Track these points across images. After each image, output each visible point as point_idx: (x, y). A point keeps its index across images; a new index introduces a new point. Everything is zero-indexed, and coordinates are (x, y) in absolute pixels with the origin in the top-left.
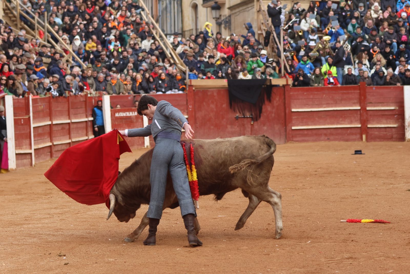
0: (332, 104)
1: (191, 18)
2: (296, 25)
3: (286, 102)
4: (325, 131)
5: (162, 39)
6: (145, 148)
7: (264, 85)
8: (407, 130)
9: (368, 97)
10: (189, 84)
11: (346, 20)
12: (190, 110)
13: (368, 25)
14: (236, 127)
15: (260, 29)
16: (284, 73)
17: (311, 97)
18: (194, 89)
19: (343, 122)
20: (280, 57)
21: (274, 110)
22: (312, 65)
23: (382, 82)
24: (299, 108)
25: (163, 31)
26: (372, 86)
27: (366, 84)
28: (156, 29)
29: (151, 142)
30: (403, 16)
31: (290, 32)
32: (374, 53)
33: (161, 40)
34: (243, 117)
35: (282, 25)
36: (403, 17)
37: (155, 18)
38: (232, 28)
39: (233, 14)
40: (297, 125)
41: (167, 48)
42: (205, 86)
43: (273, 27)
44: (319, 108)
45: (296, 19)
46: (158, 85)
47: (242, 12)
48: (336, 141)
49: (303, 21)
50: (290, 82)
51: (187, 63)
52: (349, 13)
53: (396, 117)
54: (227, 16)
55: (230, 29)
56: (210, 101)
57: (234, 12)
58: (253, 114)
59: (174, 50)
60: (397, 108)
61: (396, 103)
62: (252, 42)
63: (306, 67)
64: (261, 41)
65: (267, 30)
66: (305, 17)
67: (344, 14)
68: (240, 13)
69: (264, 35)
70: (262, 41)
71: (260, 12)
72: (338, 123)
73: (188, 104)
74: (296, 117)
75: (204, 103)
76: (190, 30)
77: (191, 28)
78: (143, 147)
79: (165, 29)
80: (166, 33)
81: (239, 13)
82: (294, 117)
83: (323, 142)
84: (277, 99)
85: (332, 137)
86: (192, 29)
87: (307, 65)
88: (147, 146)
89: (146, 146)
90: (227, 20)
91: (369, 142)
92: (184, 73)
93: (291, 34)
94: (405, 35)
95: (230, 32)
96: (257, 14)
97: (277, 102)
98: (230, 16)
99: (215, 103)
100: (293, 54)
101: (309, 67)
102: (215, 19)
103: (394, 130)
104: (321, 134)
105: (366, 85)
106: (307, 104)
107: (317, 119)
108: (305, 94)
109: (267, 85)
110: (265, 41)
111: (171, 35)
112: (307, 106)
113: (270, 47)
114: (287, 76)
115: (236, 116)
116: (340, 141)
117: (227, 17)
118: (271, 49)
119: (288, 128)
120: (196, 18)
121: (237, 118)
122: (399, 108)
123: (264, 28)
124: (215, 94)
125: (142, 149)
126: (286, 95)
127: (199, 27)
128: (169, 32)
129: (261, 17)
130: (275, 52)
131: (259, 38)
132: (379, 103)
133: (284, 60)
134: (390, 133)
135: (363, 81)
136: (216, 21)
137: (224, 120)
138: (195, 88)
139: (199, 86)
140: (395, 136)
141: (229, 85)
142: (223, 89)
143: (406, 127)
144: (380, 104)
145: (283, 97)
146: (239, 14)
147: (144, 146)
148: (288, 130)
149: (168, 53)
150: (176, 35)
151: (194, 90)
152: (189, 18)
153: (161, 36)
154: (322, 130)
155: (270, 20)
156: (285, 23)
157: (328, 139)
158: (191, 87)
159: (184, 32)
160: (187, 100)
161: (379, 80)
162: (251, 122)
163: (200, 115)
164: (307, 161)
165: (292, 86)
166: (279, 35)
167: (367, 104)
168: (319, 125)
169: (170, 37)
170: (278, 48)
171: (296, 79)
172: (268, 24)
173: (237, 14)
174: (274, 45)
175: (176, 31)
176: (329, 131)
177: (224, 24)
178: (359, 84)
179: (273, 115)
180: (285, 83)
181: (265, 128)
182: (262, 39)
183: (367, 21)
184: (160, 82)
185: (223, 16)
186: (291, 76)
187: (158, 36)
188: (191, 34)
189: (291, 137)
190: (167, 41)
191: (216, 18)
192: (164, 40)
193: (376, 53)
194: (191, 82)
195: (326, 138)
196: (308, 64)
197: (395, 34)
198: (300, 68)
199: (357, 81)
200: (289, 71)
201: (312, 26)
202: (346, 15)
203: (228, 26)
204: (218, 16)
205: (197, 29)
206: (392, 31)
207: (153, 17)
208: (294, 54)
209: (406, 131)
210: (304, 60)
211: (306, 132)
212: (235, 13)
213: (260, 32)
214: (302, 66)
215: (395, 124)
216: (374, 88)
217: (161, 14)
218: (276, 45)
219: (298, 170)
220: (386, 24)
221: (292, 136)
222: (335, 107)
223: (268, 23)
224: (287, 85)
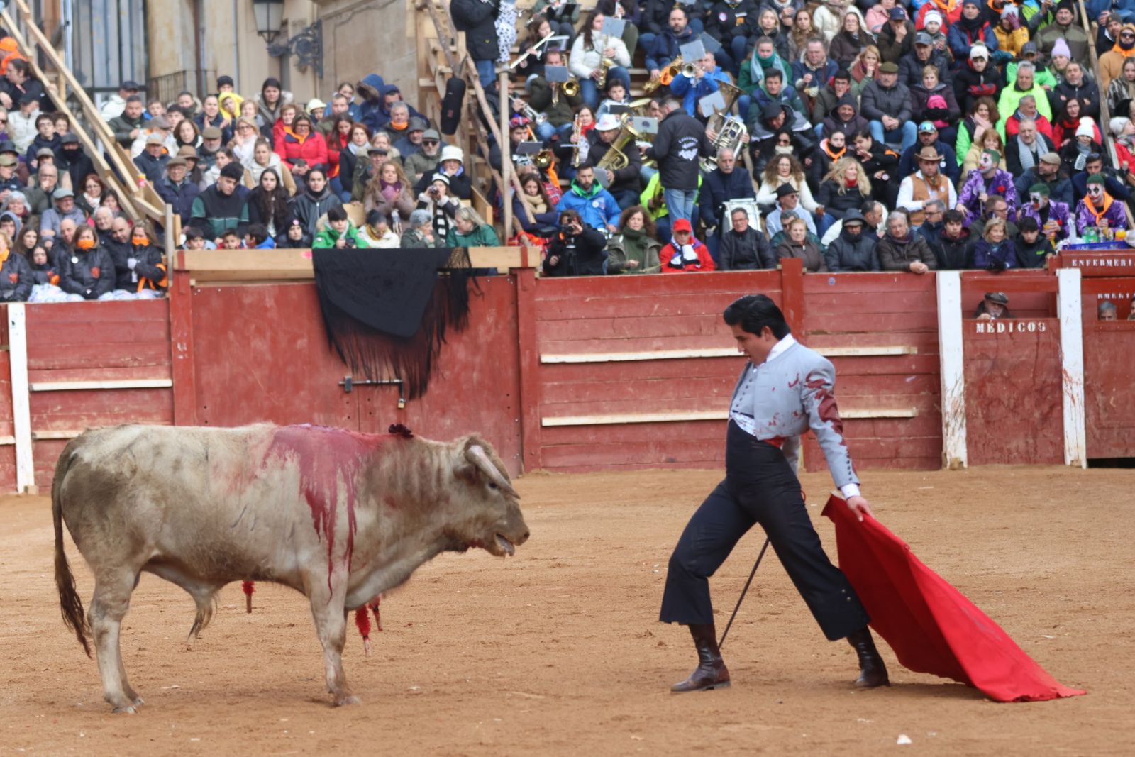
0: (683, 335)
1: (178, 32)
2: (554, 58)
3: (521, 329)
4: (659, 434)
5: (75, 105)
6: (18, 496)
7: (444, 270)
8: (950, 429)
9: (812, 311)
10: (176, 266)
11: (733, 37)
12: (181, 357)
13: (807, 57)
14: (345, 418)
15: (427, 71)
16: (514, 227)
17: (611, 310)
18: (193, 282)
19: (721, 402)
20: (498, 167)
21: (478, 360)
22: (612, 198)
23: (858, 258)
24: (565, 352)
25: (79, 76)
26: (822, 273)
27: (804, 266)
28: (55, 69)
29: (41, 472)
30: (931, 23)
31: (534, 83)
32: (833, 155)
33: (72, 109)
34: (368, 382)
35: (505, 57)
36: (930, 27)
37: (47, 31)
38: (328, 68)
39: (329, 17)
40: (562, 413)
41: (94, 137)
42: (234, 272)
43: (472, 64)
44: (636, 350)
45: (554, 35)
46: (68, 272)
47: (362, 10)
48: (698, 467)
49: (580, 41)
50: (536, 257)
51: (168, 192)
52: (740, 17)
53: (913, 382)
54: (309, 24)
55: (318, 70)
56: (253, 327)
57: (331, 9)
58: (403, 372)
59: (120, 146)
60: (914, 351)
61: (911, 331)
62: (399, 120)
63: (591, 206)
64: (429, 116)
65: (450, 76)
66: (588, 29)
67: (723, 17)
68: (354, 14)
69: (442, 92)
70: (434, 114)
71: (426, 10)
72: (705, 405)
73: (173, 339)
74: (556, 383)
75: (231, 335)
76: (176, 74)
77: (180, 68)
78: (13, 493)
79: (86, 70)
80: (88, 84)
81: (349, 14)
82: (549, 384)
83: (651, 470)
84: (490, 320)
85: (683, 455)
86: (184, 72)
87: (593, 200)
88: (26, 489)
89: (21, 490)
90: (309, 39)
91: (815, 471)
92: (159, 227)
93: (536, 89)
94: (939, 92)
95: (318, 79)
96: (416, 18)
97: (488, 331)
98: (317, 25)
99: (268, 334)
100: (543, 161)
101: (603, 208)
102: (266, 35)
103: (902, 427)
104: (646, 444)
105: (805, 270)
106: (595, 339)
107: (630, 389)
108: (588, 300)
109: (454, 271)
110: (443, 113)
111: (107, 91)
112: (597, 342)
113: (463, 136)
114: (525, 237)
115: (344, 380)
116: (712, 468)
117: (308, 29)
118: (466, 142)
119: (529, 424)
120: (198, 31)
121: (346, 388)
122: (919, 350)
123: (442, 67)
124: (269, 302)
125: (8, 497)
126: (519, 303)
127: (207, 64)
128: (100, 83)
129: (429, 28)
130: (481, 154)
131: (422, 102)
132: (847, 333)
133: (512, 184)
134: (891, 440)
135: (792, 255)
136: (269, 42)
137: (302, 393)
138: (198, 281)
139: (213, 272)
140: (906, 450)
141: (317, 269)
142: (296, 284)
143: (946, 419)
144: (854, 337)
145: (509, 314)
146: (350, 19)
147: (17, 490)
148: (527, 430)
149: (99, 155)
150: (126, 88)
151: (192, 287)
152: (171, 33)
153: (72, 97)
154: (648, 429)
155: (462, 37)
156: (517, 50)
157: (672, 461)
158: (182, 277)
159: (156, 80)
160: (169, 324)
161: (847, 249)
162: (398, 402)
163: (213, 375)
164: (597, 539)
165: (541, 275)
166: (492, 92)
167: (807, 335)
168: (639, 410)
169: (107, 99)
170: (492, 142)
171: (555, 247)
172: (454, 53)
173: (345, 17)
174: (476, 127)
175: (127, 77)
176: (672, 431)
177: (297, 53)
178: (779, 267)
179: (475, 375)
180: (517, 263)
181: (448, 422)
182: (433, 108)
183: (807, 46)
184: (75, 260)
185: (294, 25)
186: (536, 239)
187: (64, 96)
188: (181, 90)
189: (539, 453)
190: (95, 112)
191: (269, 31)
192: (84, 108)
193: (840, 154)
194: (181, 257)
195: (664, 458)
196: (598, 195)
197: (904, 88)
198: (569, 206)
199: (770, 254)
200: (532, 220)
201: (609, 61)
202: (732, 21)
203: (310, 61)
204: (275, 26)
205: (199, 72)
206: (890, 80)
207: (41, 27)
208: (549, 163)
209: (944, 430)
210: (583, 181)
211: (591, 437)
212: (338, 14)
213: (424, 82)
214: (574, 202)
215: (907, 406)
216: (832, 280)
217: (70, 18)
218: (483, 130)
219: (567, 571)
220: (872, 53)
221: (543, 451)
222: (697, 347)
223: (453, 48)
224: (525, 268)
